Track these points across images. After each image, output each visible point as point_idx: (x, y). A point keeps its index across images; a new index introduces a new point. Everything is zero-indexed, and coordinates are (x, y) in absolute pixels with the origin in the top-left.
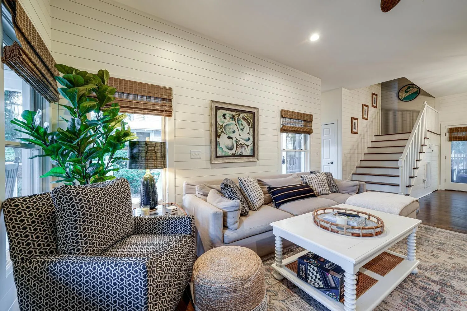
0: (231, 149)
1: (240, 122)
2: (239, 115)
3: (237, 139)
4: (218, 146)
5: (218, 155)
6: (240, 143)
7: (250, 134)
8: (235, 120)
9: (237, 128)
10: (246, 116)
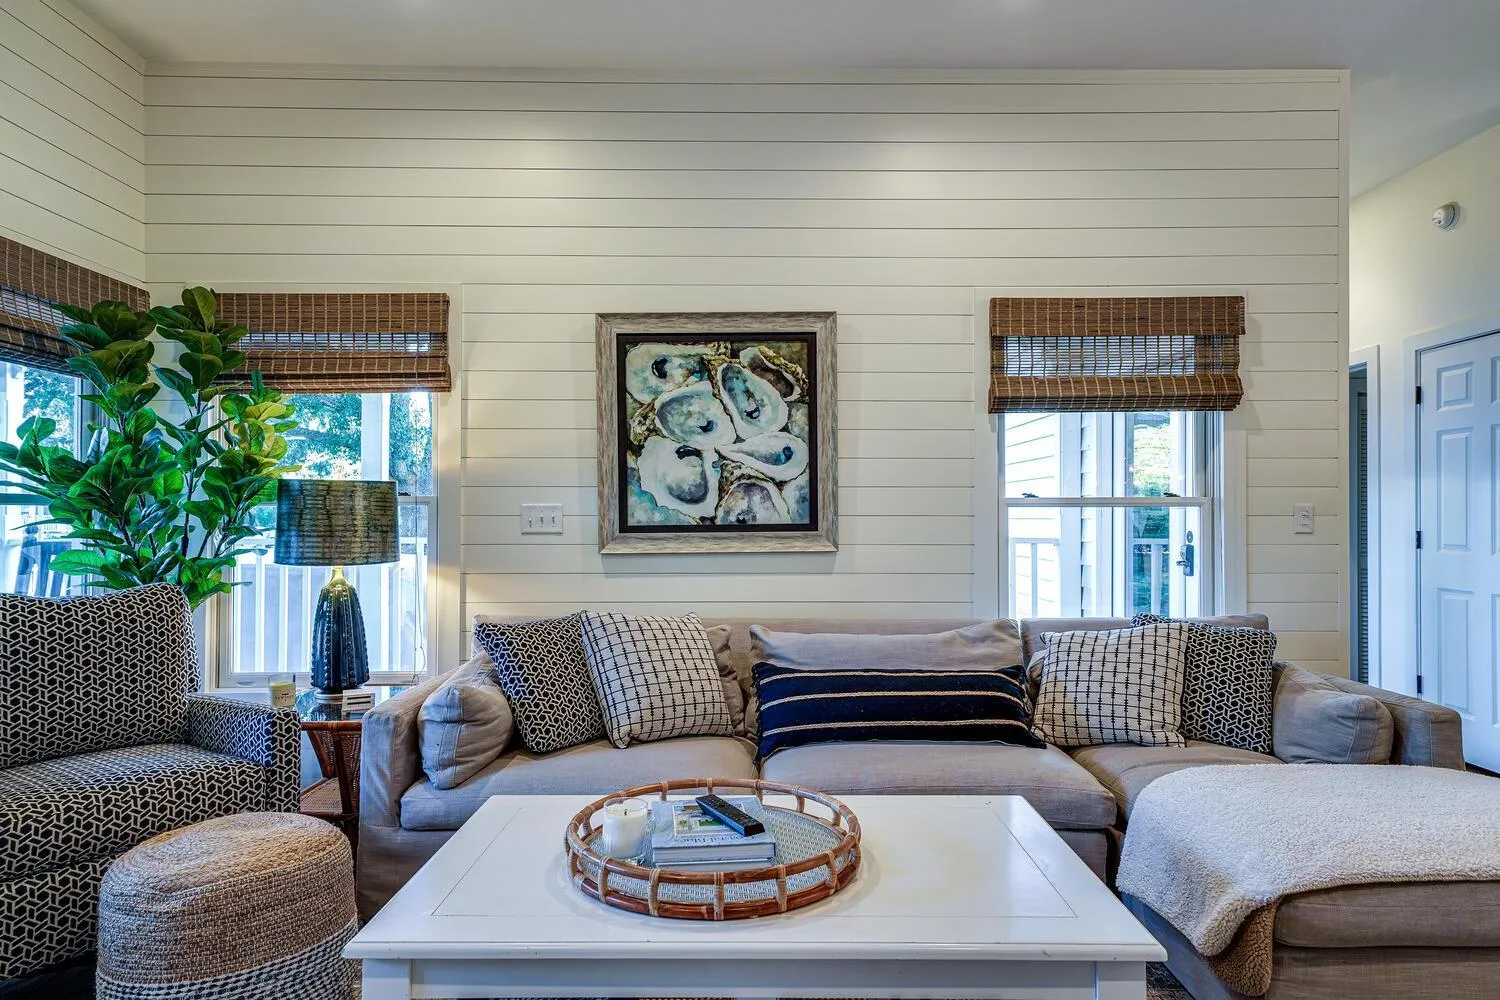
0: (695, 498)
1: (738, 385)
2: (735, 354)
3: (723, 458)
4: (632, 488)
5: (632, 522)
6: (737, 473)
7: (796, 430)
8: (711, 379)
9: (725, 409)
10: (771, 353)
